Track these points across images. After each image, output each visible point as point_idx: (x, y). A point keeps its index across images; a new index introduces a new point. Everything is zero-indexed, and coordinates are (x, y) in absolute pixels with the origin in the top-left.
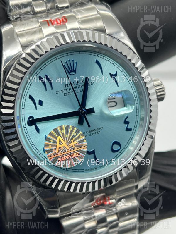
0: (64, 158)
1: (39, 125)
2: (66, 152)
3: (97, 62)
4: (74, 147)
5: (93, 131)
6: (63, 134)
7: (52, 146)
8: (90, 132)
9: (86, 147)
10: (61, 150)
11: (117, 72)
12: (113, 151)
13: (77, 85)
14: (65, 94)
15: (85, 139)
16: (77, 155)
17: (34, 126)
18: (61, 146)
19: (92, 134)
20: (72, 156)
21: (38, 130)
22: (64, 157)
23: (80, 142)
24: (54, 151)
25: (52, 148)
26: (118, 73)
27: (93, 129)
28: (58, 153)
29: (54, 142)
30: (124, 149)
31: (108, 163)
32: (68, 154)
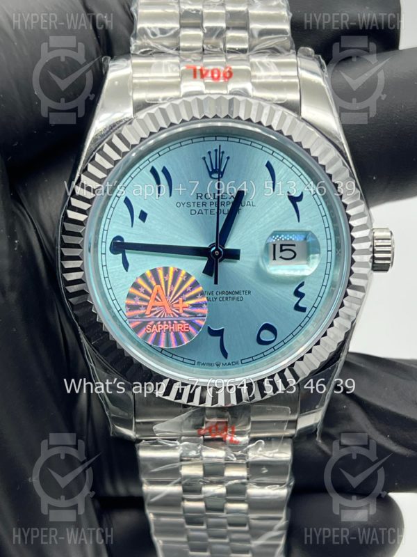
0: (157, 328)
1: (130, 256)
2: (164, 317)
3: (269, 166)
4: (181, 311)
5: (230, 293)
6: (166, 282)
7: (142, 299)
8: (223, 293)
9: (206, 318)
10: (155, 311)
11: (302, 195)
12: (260, 341)
13: (220, 200)
14: (193, 212)
15: (206, 304)
16: (185, 327)
17: (121, 255)
18: (156, 303)
19: (227, 299)
20: (173, 328)
21: (126, 264)
22: (159, 326)
23: (194, 306)
24: (142, 311)
25: (139, 303)
26: (304, 197)
27: (231, 290)
28: (149, 316)
29: (146, 292)
30: (282, 343)
31: (243, 362)
32: (167, 321)
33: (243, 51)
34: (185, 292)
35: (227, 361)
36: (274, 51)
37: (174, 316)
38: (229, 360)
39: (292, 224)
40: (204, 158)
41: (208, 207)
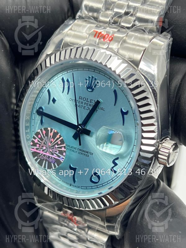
3: (115, 92)
6: (50, 136)
8: (81, 150)
9: (63, 160)
10: (43, 149)
12: (91, 181)
13: (89, 103)
15: (65, 152)
17: (41, 117)
19: (81, 154)
20: (49, 159)
21: (42, 122)
22: (43, 157)
24: (38, 147)
27: (84, 150)
28: (40, 150)
29: (41, 138)
30: (101, 185)
31: (82, 188)
32: (47, 156)
33: (128, 28)
35: (75, 185)
37: (50, 154)
38: (76, 184)
40: (86, 79)
41: (83, 105)
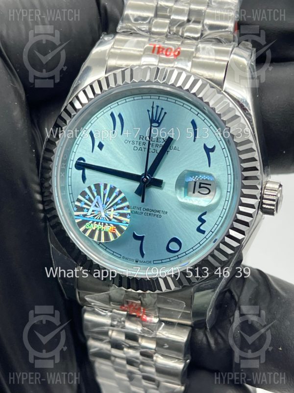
1: (88, 172)
3: (194, 123)
5: (153, 210)
6: (104, 195)
8: (148, 210)
9: (127, 225)
10: (94, 214)
11: (214, 147)
12: (168, 250)
13: (156, 143)
14: (136, 148)
16: (112, 229)
17: (81, 171)
18: (96, 209)
19: (150, 214)
20: (105, 228)
21: (84, 178)
22: (95, 225)
24: (85, 212)
25: (84, 206)
26: (216, 149)
27: (154, 209)
28: (89, 217)
30: (184, 254)
31: (155, 262)
32: (101, 223)
33: (196, 39)
34: (117, 204)
35: (143, 260)
36: (219, 41)
37: (106, 220)
38: (145, 259)
39: (204, 168)
40: (148, 111)
